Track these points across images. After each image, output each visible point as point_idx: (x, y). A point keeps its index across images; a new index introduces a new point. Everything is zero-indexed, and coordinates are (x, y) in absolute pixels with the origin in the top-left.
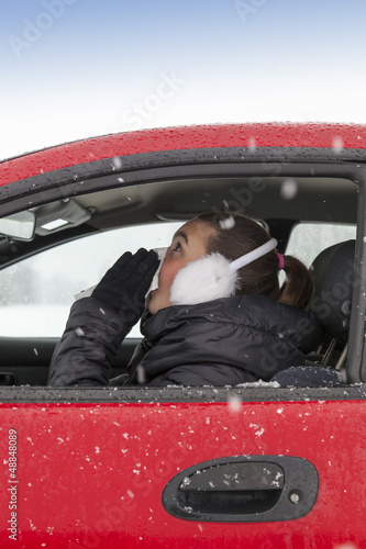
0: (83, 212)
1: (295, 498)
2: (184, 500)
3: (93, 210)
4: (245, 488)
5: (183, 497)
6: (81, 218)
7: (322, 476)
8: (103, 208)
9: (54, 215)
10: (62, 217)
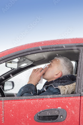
0: (31, 62)
1: (62, 117)
2: (39, 118)
3: (34, 61)
4: (51, 115)
5: (38, 118)
6: (30, 63)
7: (67, 113)
8: (36, 60)
9: (23, 62)
10: (25, 63)
